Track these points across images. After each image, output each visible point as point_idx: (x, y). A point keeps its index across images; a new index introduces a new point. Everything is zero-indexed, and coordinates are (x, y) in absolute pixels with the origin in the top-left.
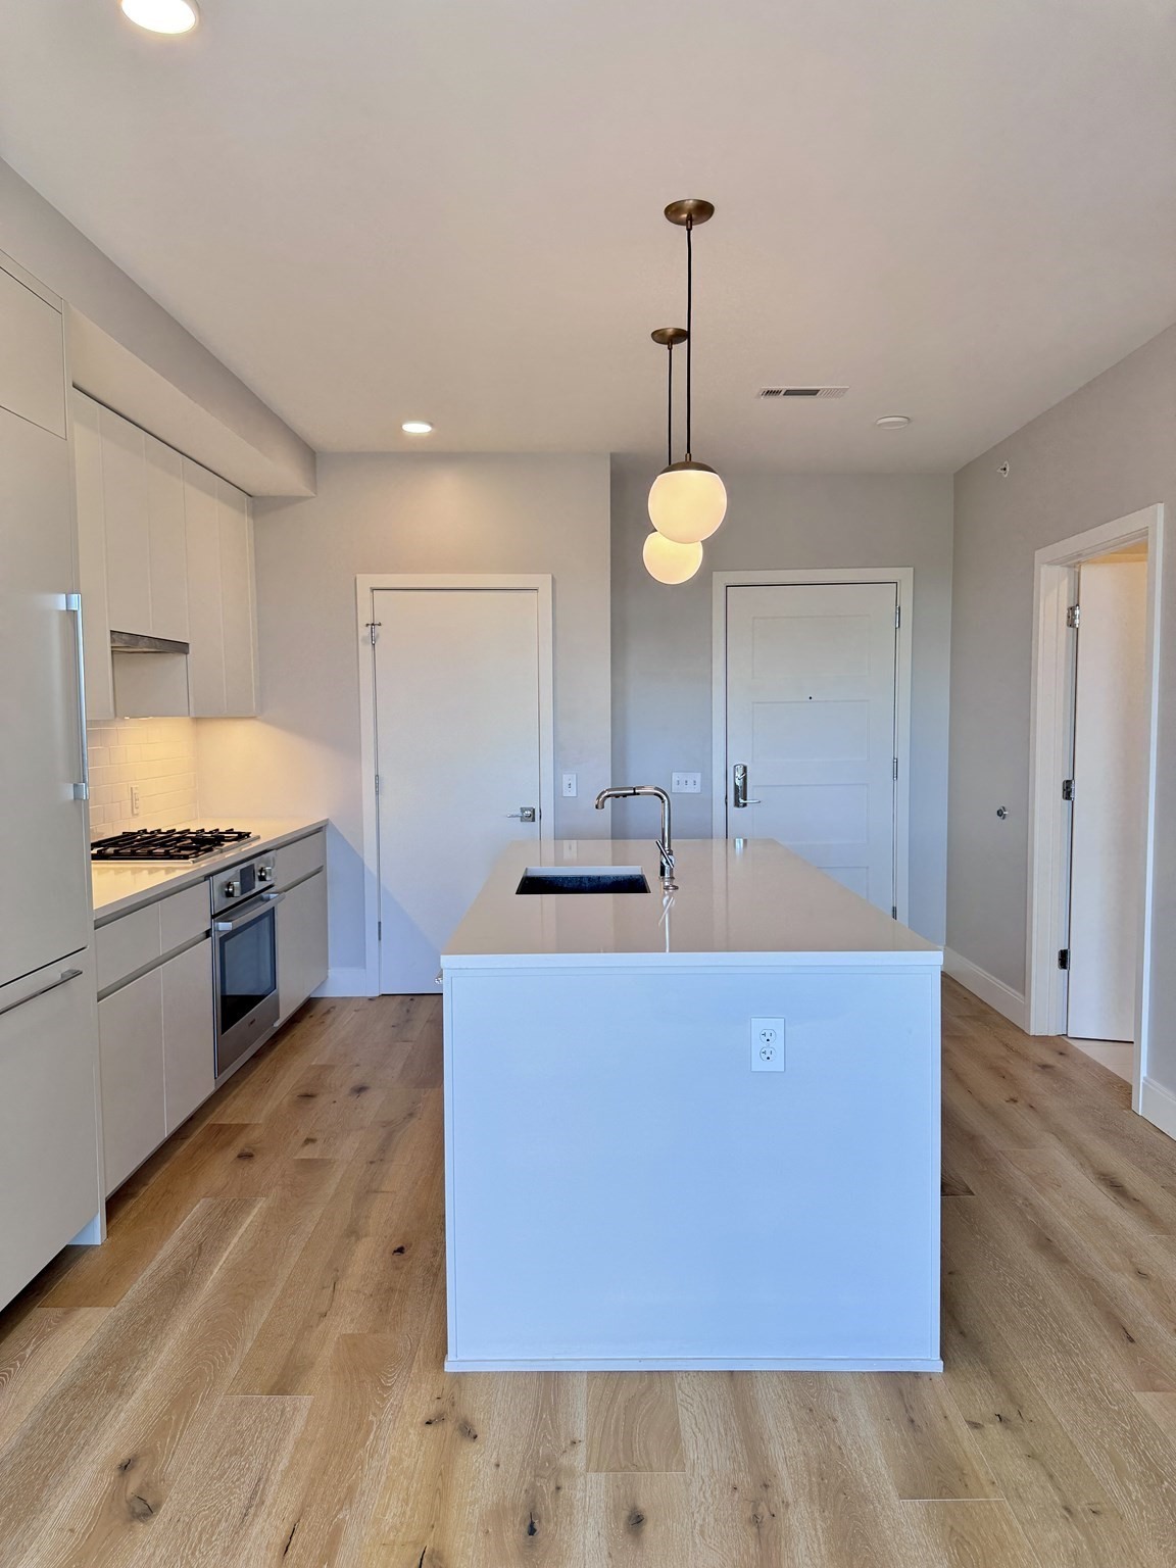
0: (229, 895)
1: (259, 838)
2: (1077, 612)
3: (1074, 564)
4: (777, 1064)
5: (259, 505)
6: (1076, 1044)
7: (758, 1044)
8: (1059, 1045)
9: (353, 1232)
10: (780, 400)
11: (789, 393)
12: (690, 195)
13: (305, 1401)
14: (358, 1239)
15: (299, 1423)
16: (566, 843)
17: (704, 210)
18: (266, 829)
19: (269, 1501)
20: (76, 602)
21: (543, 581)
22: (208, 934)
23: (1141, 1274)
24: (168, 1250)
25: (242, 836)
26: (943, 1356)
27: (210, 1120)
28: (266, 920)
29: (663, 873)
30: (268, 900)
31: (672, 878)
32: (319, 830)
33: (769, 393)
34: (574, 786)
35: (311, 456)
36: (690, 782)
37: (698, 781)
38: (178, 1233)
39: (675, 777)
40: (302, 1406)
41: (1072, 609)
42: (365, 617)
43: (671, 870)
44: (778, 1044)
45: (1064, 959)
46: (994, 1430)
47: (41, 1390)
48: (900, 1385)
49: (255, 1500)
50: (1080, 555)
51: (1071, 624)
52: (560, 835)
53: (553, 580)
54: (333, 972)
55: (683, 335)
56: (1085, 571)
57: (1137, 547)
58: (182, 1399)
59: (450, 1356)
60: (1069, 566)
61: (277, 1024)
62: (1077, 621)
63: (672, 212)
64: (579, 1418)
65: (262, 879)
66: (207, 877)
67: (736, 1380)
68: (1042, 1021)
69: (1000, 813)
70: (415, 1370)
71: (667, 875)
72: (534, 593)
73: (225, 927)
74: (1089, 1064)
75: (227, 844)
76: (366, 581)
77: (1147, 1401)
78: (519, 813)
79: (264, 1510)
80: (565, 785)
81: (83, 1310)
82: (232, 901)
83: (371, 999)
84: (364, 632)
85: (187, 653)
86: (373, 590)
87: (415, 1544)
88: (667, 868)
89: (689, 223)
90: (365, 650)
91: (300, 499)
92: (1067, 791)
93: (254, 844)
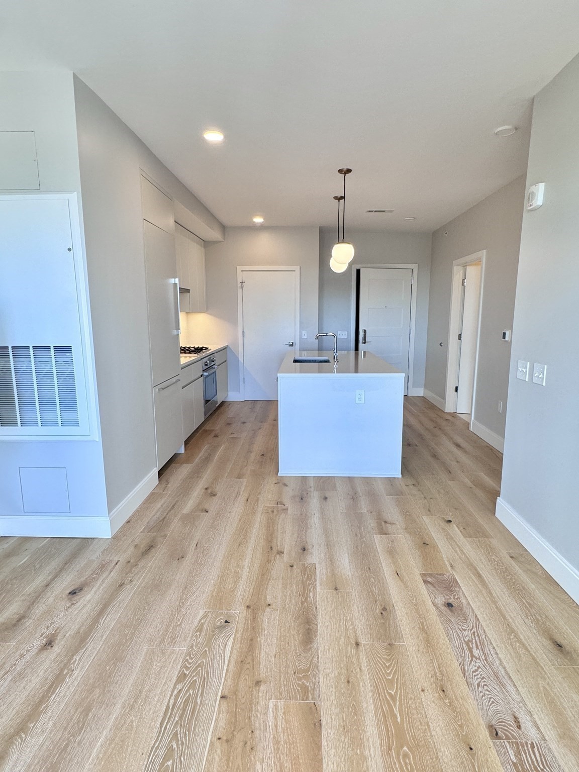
0: (206, 365)
1: (211, 349)
2: (465, 281)
3: (465, 266)
4: (362, 402)
5: (206, 244)
6: (458, 414)
7: (358, 397)
8: (454, 415)
9: (250, 452)
10: (373, 213)
11: (375, 211)
12: (345, 168)
13: (245, 480)
14: (251, 453)
15: (245, 483)
16: (303, 352)
17: (349, 171)
18: (213, 348)
19: (241, 494)
20: (177, 280)
21: (297, 268)
22: (202, 376)
23: (457, 462)
24: (202, 454)
25: (206, 348)
26: (402, 474)
27: (203, 429)
28: (214, 374)
29: (334, 358)
30: (214, 368)
31: (337, 360)
32: (225, 348)
33: (370, 211)
34: (306, 335)
35: (224, 228)
36: (344, 334)
37: (346, 334)
38: (203, 451)
39: (339, 333)
40: (245, 481)
41: (463, 280)
42: (239, 280)
43: (337, 357)
44: (363, 397)
45: (456, 389)
46: (412, 487)
47: (180, 477)
48: (391, 481)
49: (238, 494)
50: (466, 263)
51: (463, 284)
52: (301, 350)
53: (300, 267)
54: (230, 393)
55: (343, 198)
56: (468, 267)
57: (477, 262)
58: (216, 479)
59: (280, 472)
60: (464, 266)
61: (217, 406)
62: (465, 284)
63: (340, 171)
64: (312, 483)
65: (213, 361)
66: (201, 359)
67: (350, 479)
68: (449, 408)
69: (440, 344)
70: (271, 475)
71: (335, 359)
72: (294, 272)
73: (205, 374)
74: (460, 419)
75: (203, 351)
76: (240, 268)
77: (450, 483)
78: (288, 343)
79: (240, 496)
80: (303, 335)
81: (184, 465)
82: (207, 367)
83: (242, 402)
84: (239, 285)
85: (189, 292)
86: (242, 271)
87: (276, 500)
88: (335, 357)
89: (345, 174)
90: (239, 290)
91: (221, 242)
92: (460, 337)
93: (210, 351)
